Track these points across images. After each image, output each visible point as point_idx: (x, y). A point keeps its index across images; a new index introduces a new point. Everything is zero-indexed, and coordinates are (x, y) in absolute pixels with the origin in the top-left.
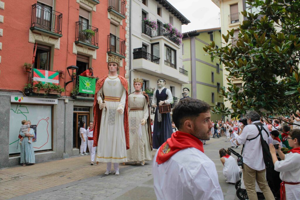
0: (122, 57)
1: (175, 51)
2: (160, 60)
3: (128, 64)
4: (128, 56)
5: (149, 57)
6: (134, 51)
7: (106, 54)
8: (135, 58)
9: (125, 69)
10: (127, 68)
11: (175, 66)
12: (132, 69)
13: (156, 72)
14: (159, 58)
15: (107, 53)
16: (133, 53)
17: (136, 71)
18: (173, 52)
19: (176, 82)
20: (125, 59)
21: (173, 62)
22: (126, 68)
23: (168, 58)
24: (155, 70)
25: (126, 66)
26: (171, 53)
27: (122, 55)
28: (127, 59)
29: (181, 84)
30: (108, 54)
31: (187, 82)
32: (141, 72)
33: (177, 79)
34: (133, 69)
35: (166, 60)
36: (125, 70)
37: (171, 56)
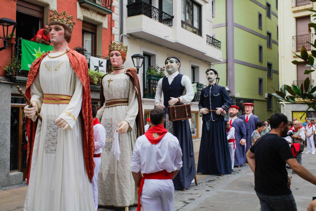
0: (106, 11)
1: (200, 6)
2: (173, 19)
3: (117, 24)
4: (117, 10)
5: (156, 13)
6: (128, 3)
7: (76, 4)
8: (129, 15)
9: (111, 32)
10: (116, 31)
11: (199, 32)
12: (125, 33)
13: (167, 39)
14: (173, 17)
15: (78, 3)
16: (127, 6)
17: (133, 37)
18: (195, 9)
19: (201, 59)
20: (112, 15)
21: (196, 25)
22: (113, 32)
23: (187, 18)
24: (165, 37)
25: (113, 28)
26: (192, 10)
27: (106, 7)
28: (116, 16)
29: (210, 63)
30: (80, 4)
31: (219, 59)
32: (141, 39)
33: (203, 54)
34: (127, 34)
35: (184, 20)
36: (112, 35)
37: (193, 15)
